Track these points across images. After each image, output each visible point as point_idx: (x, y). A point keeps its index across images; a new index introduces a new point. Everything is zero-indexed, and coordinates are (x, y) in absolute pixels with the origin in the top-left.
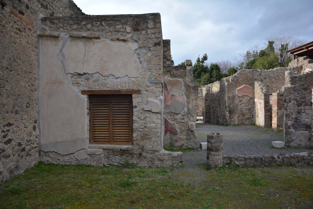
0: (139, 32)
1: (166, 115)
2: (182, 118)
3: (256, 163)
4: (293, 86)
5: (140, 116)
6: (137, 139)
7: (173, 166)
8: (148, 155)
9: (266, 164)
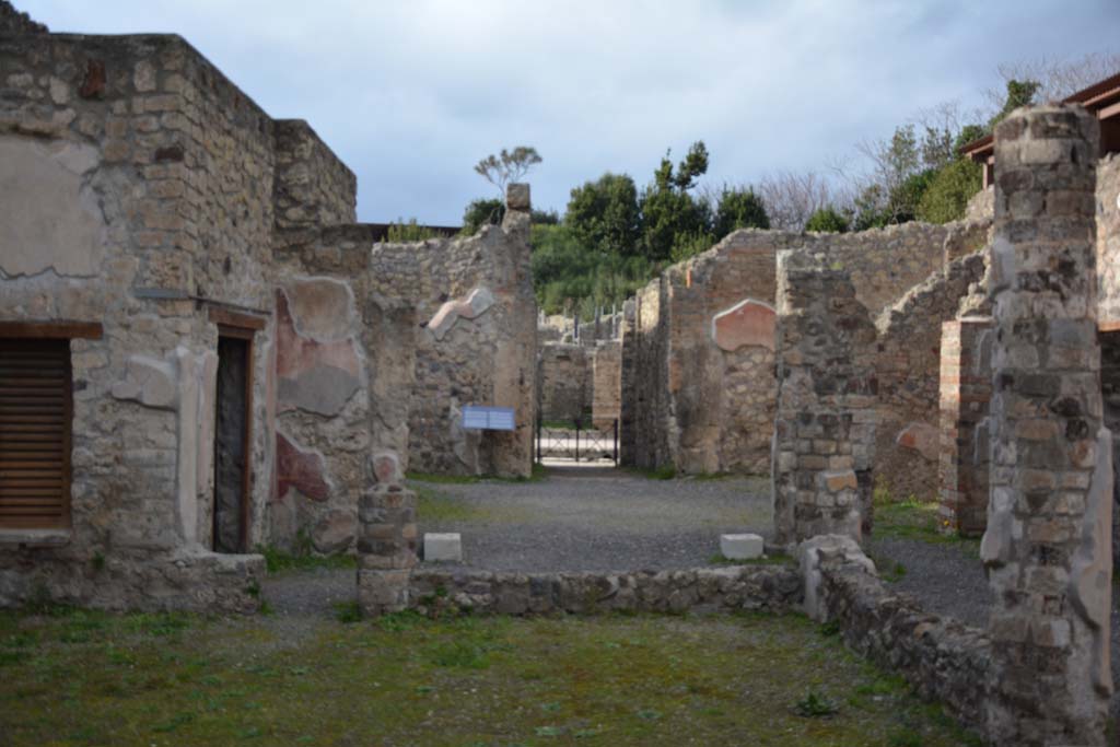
0: (100, 107)
1: (285, 421)
2: (349, 432)
3: (534, 599)
4: (799, 311)
5: (98, 419)
6: (86, 506)
7: (220, 606)
8: (126, 564)
9: (575, 607)
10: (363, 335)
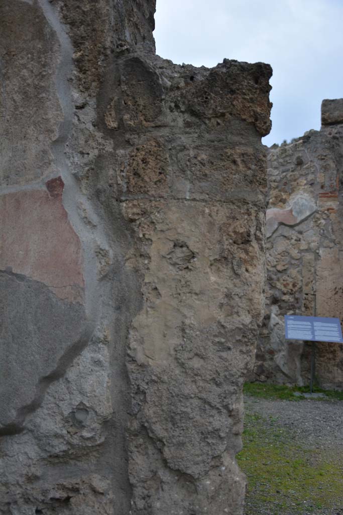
10: (97, 167)
